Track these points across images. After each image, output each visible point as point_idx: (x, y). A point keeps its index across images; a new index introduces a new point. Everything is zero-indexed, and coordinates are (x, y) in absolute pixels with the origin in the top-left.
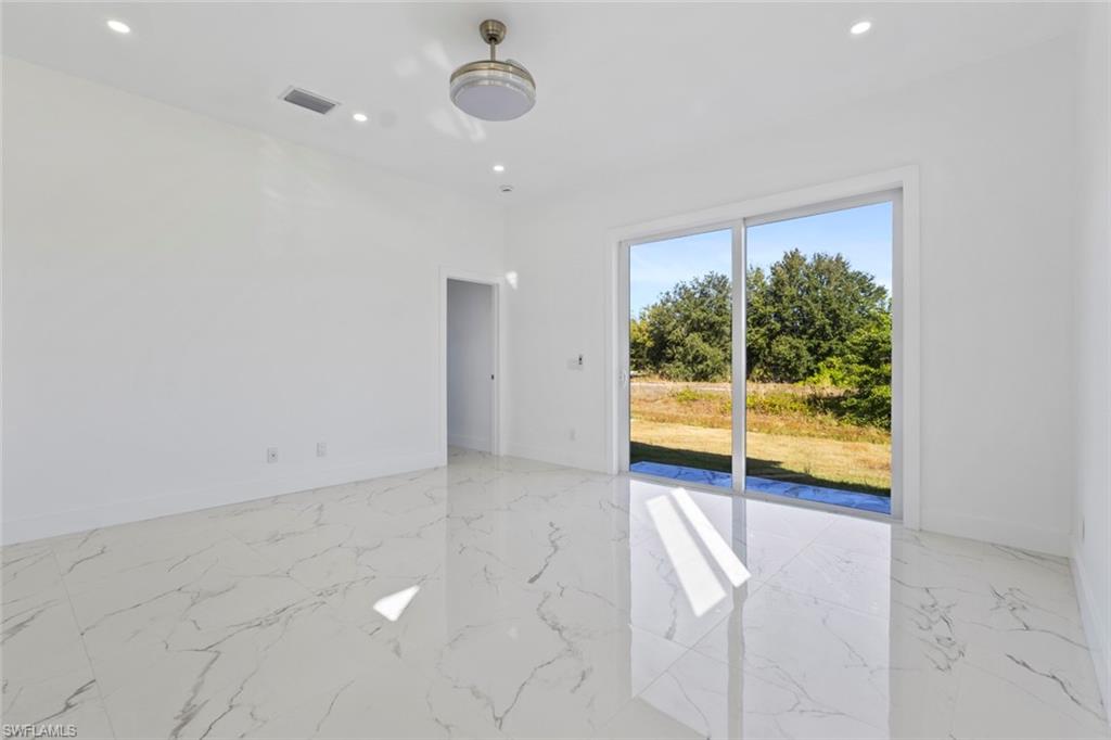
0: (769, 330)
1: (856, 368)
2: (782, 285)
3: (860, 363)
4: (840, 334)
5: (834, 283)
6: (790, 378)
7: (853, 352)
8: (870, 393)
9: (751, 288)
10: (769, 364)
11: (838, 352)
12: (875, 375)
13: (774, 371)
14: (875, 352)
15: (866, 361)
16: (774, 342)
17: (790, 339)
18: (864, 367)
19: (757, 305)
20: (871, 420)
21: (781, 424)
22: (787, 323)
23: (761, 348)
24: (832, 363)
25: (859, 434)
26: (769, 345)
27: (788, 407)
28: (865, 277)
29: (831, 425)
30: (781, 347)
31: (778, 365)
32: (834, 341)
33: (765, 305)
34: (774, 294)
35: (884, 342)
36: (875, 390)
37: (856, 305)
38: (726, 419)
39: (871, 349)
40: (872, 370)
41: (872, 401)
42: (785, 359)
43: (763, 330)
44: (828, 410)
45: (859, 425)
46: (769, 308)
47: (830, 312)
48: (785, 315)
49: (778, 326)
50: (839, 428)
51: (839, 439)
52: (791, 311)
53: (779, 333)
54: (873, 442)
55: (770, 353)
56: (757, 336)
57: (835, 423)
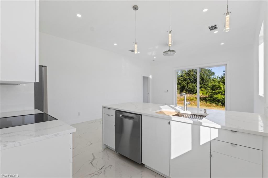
0: (187, 82)
1: (210, 91)
2: (190, 72)
3: (211, 90)
4: (204, 83)
5: (202, 71)
6: (192, 93)
7: (209, 88)
8: (213, 96)
9: (183, 72)
10: (187, 90)
11: (203, 87)
12: (214, 93)
13: (188, 92)
14: (214, 88)
15: (212, 90)
16: (188, 85)
17: (192, 84)
18: (212, 91)
19: (184, 76)
20: (213, 102)
21: (193, 103)
22: (192, 81)
23: (185, 86)
24: (202, 90)
25: (211, 105)
26: (187, 86)
27: (194, 100)
28: (209, 70)
29: (204, 103)
30: (190, 86)
31: (189, 90)
32: (203, 85)
33: (186, 76)
34: (188, 73)
35: (216, 86)
36: (214, 96)
37: (208, 76)
38: (181, 102)
39: (213, 87)
40: (213, 91)
41: (214, 99)
42: (191, 89)
43: (186, 82)
44: (204, 100)
45: (210, 103)
46: (187, 77)
47: (201, 78)
48: (191, 79)
49: (189, 81)
50: (206, 104)
51: (207, 106)
52: (192, 78)
53: (189, 83)
54: (214, 107)
55: (188, 87)
56: (184, 84)
57: (205, 103)
